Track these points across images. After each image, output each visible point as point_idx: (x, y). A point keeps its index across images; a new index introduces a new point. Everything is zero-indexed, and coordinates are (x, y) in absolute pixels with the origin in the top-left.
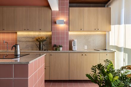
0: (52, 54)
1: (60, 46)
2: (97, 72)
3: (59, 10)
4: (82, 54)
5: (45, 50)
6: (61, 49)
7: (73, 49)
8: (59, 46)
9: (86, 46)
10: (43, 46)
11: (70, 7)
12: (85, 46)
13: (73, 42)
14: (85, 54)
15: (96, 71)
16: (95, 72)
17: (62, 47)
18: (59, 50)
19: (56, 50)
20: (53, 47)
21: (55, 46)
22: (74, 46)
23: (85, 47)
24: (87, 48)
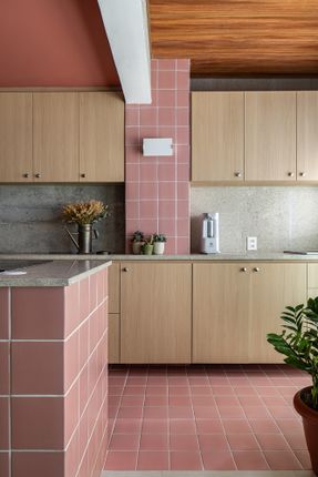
0: (129, 267)
1: (158, 239)
2: (304, 330)
3: (154, 103)
4: (242, 265)
5: (100, 253)
6: (161, 247)
7: (207, 249)
8: (155, 237)
9: (255, 239)
10: (94, 237)
11: (193, 88)
12: (250, 239)
13: (205, 223)
14: (252, 265)
15: (300, 325)
16: (299, 331)
17: (164, 240)
18: (153, 253)
19: (143, 251)
20: (132, 241)
21: (139, 236)
22: (209, 236)
23: (250, 244)
24: (255, 244)
